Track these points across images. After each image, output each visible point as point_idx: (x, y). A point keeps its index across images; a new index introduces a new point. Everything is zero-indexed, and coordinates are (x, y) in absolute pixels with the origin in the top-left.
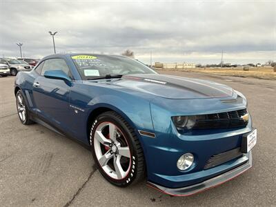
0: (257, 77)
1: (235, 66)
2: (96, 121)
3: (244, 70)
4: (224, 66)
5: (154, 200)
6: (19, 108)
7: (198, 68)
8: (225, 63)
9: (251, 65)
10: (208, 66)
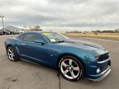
0: (90, 37)
1: (80, 32)
2: (63, 59)
3: (84, 34)
4: (77, 32)
5: (87, 84)
6: (9, 54)
7: (67, 33)
8: (77, 31)
9: (86, 32)
10: (70, 32)
